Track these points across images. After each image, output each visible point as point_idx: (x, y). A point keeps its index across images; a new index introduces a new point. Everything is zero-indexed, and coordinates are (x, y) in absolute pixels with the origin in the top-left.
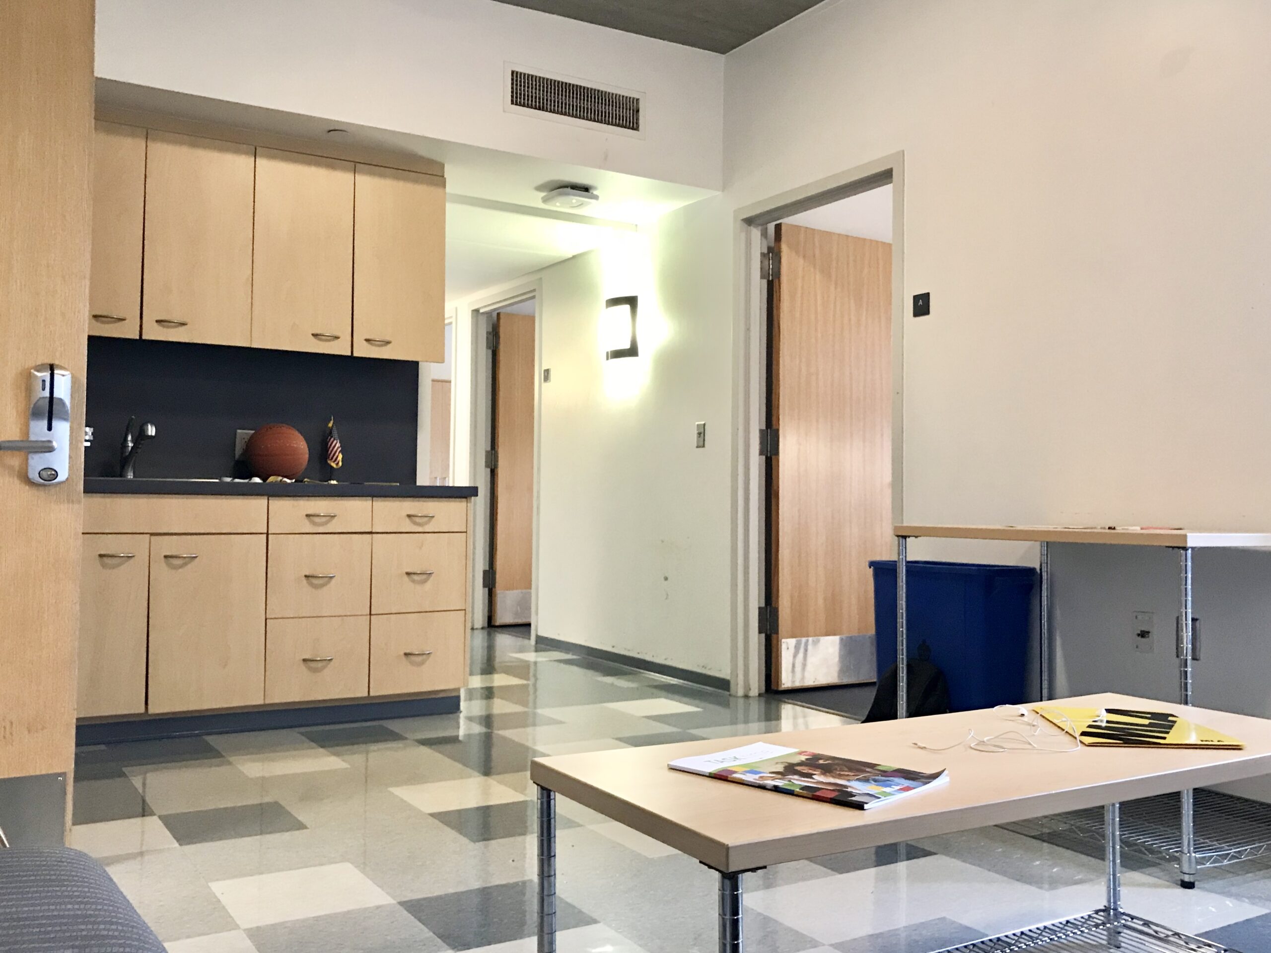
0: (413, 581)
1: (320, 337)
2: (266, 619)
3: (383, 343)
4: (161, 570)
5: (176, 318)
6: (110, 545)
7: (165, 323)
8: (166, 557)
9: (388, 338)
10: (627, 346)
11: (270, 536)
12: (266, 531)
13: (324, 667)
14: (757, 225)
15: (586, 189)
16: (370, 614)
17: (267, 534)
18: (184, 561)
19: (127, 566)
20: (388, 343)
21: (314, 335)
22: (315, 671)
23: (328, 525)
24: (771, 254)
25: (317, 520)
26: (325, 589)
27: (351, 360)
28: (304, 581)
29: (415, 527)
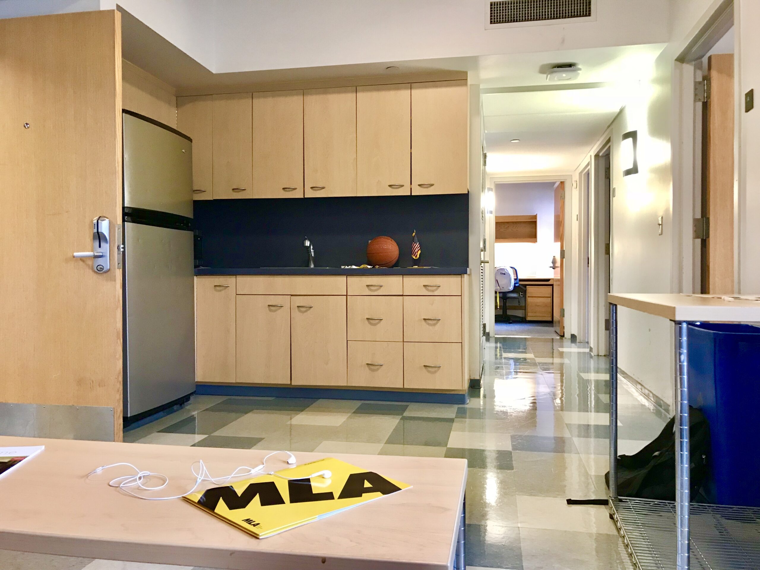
0: (429, 324)
1: (393, 186)
2: (347, 341)
3: (429, 186)
4: (296, 314)
5: (320, 185)
6: (273, 300)
7: (315, 188)
8: (298, 307)
9: (432, 183)
10: (631, 166)
11: (348, 296)
12: (346, 294)
13: (378, 369)
14: (689, 62)
15: (570, 65)
16: (403, 341)
17: (347, 295)
18: (306, 309)
19: (280, 311)
20: (433, 185)
21: (390, 186)
22: (373, 371)
23: (378, 291)
24: (705, 81)
25: (372, 288)
26: (379, 325)
27: (411, 198)
28: (366, 322)
29: (427, 292)
